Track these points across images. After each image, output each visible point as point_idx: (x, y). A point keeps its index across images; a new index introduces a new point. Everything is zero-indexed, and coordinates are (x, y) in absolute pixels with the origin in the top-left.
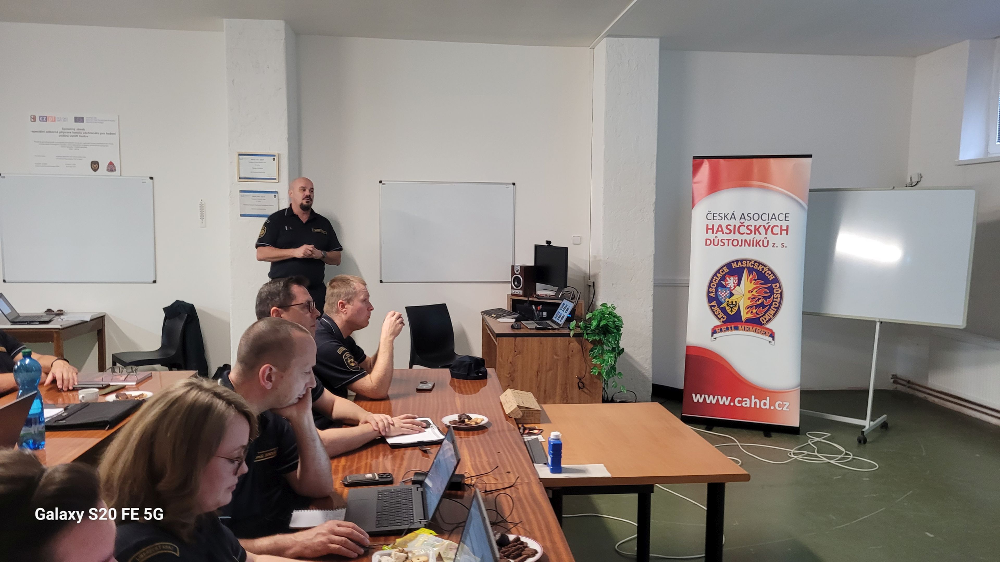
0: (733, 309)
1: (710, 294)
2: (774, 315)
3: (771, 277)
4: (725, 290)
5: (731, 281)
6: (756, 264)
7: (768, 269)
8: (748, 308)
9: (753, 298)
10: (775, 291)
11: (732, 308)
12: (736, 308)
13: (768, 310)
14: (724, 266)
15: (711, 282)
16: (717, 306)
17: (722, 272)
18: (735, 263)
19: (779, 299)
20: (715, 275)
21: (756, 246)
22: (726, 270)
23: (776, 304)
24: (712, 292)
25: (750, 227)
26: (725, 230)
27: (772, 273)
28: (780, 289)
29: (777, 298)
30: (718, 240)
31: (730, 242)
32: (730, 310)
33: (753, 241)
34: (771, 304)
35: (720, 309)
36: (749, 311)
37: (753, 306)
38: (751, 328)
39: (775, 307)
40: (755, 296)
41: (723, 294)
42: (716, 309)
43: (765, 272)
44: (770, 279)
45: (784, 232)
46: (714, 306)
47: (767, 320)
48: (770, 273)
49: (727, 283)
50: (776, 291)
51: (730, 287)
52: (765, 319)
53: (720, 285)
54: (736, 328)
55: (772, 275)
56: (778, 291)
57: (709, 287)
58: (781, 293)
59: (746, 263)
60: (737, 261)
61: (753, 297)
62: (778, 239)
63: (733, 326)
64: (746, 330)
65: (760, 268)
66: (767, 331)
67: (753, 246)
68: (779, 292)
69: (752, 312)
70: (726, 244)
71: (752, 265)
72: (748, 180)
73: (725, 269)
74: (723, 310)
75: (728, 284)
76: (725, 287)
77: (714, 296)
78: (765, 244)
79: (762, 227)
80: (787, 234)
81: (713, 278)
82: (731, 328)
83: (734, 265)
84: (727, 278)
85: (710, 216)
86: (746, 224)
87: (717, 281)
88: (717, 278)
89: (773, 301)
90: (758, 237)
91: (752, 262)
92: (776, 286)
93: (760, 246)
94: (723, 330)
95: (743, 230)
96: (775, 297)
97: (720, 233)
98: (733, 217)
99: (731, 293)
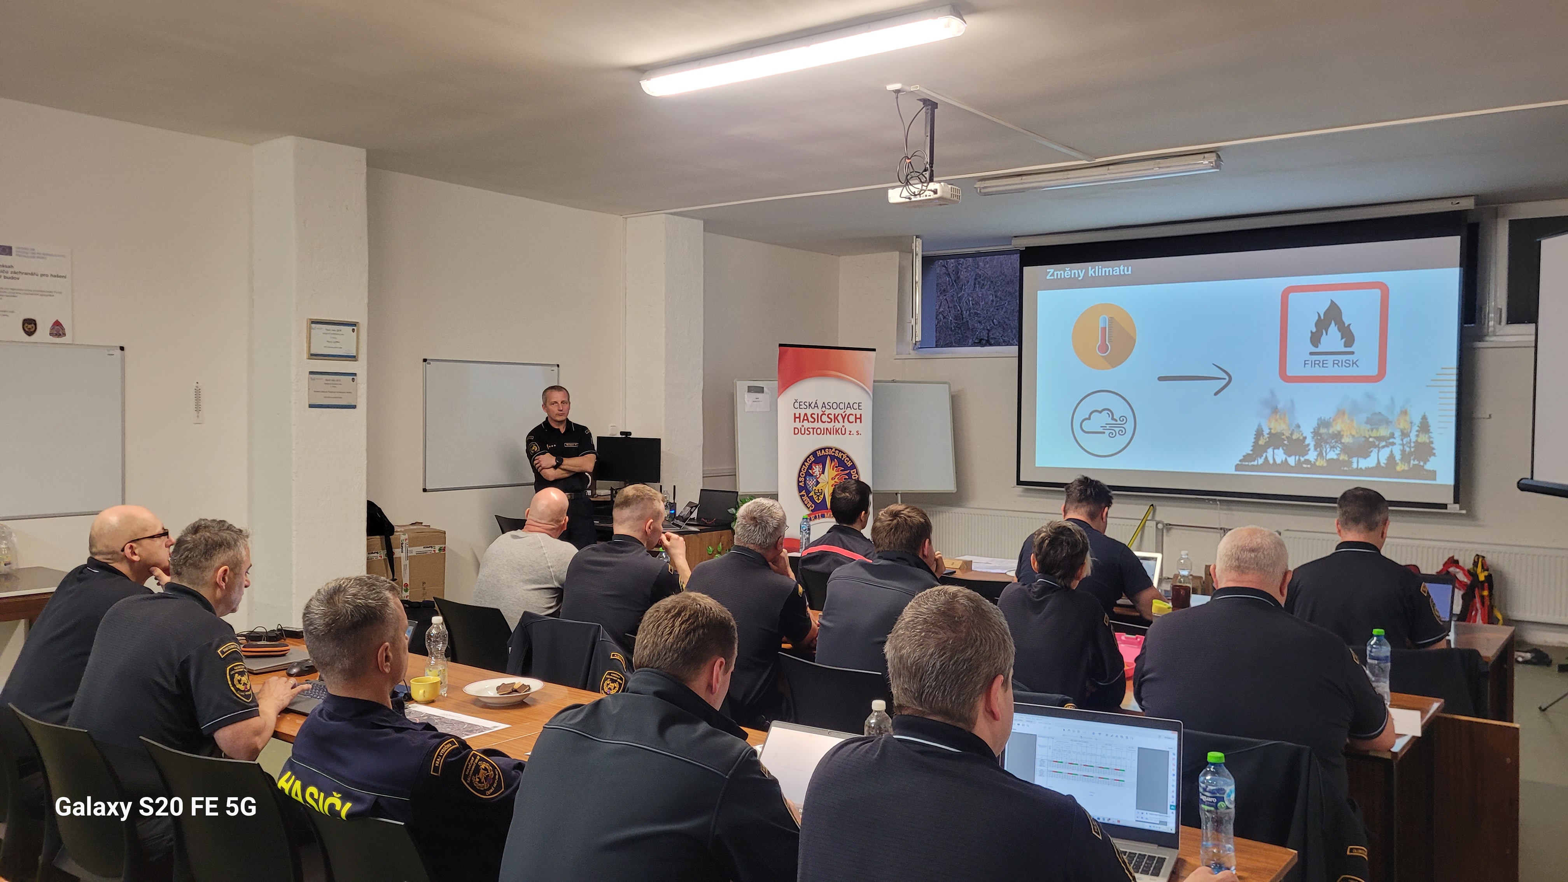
0: (820, 498)
1: (800, 484)
3: (849, 464)
4: (813, 479)
5: (817, 469)
6: (837, 452)
7: (846, 455)
9: (836, 485)
10: (853, 477)
11: (818, 496)
12: (822, 496)
14: (809, 455)
15: (800, 471)
16: (806, 496)
17: (809, 461)
18: (819, 451)
20: (803, 464)
21: (836, 434)
22: (813, 459)
24: (801, 482)
25: (830, 416)
26: (811, 419)
27: (850, 459)
28: (857, 474)
30: (805, 428)
31: (815, 430)
32: (817, 498)
33: (833, 429)
35: (809, 498)
40: (837, 482)
41: (811, 483)
42: (805, 498)
43: (845, 459)
44: (849, 466)
45: (858, 420)
46: (804, 496)
48: (848, 460)
49: (814, 471)
51: (816, 476)
53: (808, 474)
54: (823, 516)
55: (850, 461)
56: (855, 477)
57: (799, 476)
59: (829, 451)
60: (821, 450)
62: (854, 427)
63: (820, 515)
65: (840, 455)
67: (833, 434)
70: (812, 432)
71: (833, 452)
72: (827, 370)
73: (811, 457)
74: (811, 498)
75: (814, 473)
76: (812, 475)
77: (803, 486)
78: (843, 433)
79: (840, 415)
80: (861, 422)
81: (802, 467)
83: (819, 453)
84: (814, 467)
85: (797, 405)
86: (827, 413)
87: (806, 470)
88: (805, 467)
90: (838, 425)
91: (834, 450)
92: (853, 472)
93: (839, 434)
94: (812, 519)
95: (825, 418)
97: (806, 422)
98: (816, 406)
99: (817, 481)
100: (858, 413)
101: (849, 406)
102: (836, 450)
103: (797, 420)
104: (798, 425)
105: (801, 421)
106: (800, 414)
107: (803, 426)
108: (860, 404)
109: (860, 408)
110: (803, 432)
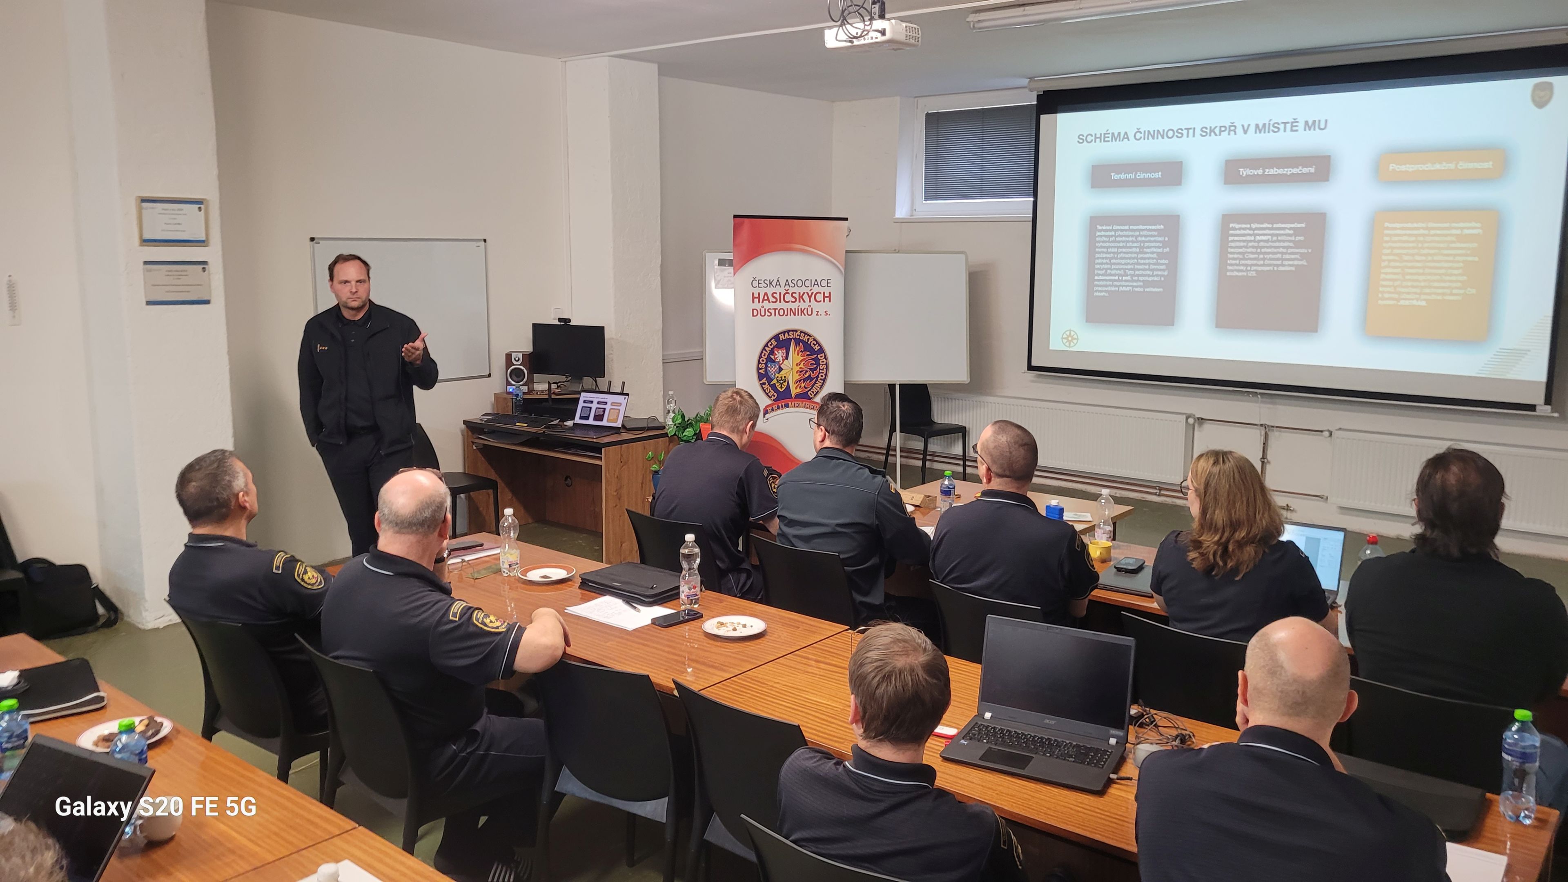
0: (783, 386)
1: (760, 371)
2: (822, 387)
3: (817, 348)
4: (775, 365)
5: (779, 355)
6: (802, 334)
7: (813, 339)
8: (797, 383)
9: (801, 372)
10: (821, 363)
12: (786, 384)
13: (815, 383)
14: (771, 339)
15: (760, 357)
16: (767, 384)
17: (771, 345)
18: (782, 334)
19: (825, 370)
20: (764, 349)
21: (801, 315)
22: (775, 343)
23: (822, 376)
24: (762, 369)
25: (794, 295)
26: (772, 299)
27: (817, 343)
28: (826, 359)
29: (823, 369)
30: (765, 309)
31: (777, 311)
32: (780, 386)
33: (798, 309)
34: (818, 377)
35: (770, 386)
36: (798, 385)
37: (801, 380)
38: (801, 404)
39: (821, 379)
40: (803, 368)
41: (772, 369)
42: (766, 386)
43: (811, 342)
44: (816, 350)
45: (827, 299)
46: (764, 384)
47: (815, 393)
48: (815, 343)
49: (776, 356)
51: (779, 362)
52: (813, 392)
53: (770, 360)
54: (787, 406)
55: (817, 345)
56: (823, 362)
57: (759, 363)
58: (826, 364)
59: (793, 334)
60: (784, 333)
61: (801, 370)
62: (821, 307)
63: (783, 404)
64: (796, 406)
65: (806, 339)
67: (798, 315)
68: (825, 363)
69: (800, 387)
70: (773, 314)
71: (798, 335)
72: (790, 243)
73: (773, 341)
74: (773, 387)
75: (776, 358)
76: (774, 362)
77: (764, 373)
78: (810, 313)
79: (806, 294)
80: (830, 301)
81: (762, 352)
82: (782, 405)
83: (782, 337)
84: (776, 352)
85: (755, 284)
87: (766, 355)
88: (766, 352)
89: (819, 373)
90: (803, 305)
91: (798, 333)
92: (821, 357)
93: (805, 315)
94: (774, 409)
95: (788, 297)
96: (821, 368)
97: (766, 302)
98: (778, 284)
99: (780, 367)
100: (827, 291)
101: (816, 283)
102: (801, 332)
103: (756, 300)
104: (757, 306)
105: (761, 301)
106: (759, 294)
107: (763, 307)
108: (829, 281)
109: (829, 285)
110: (763, 314)
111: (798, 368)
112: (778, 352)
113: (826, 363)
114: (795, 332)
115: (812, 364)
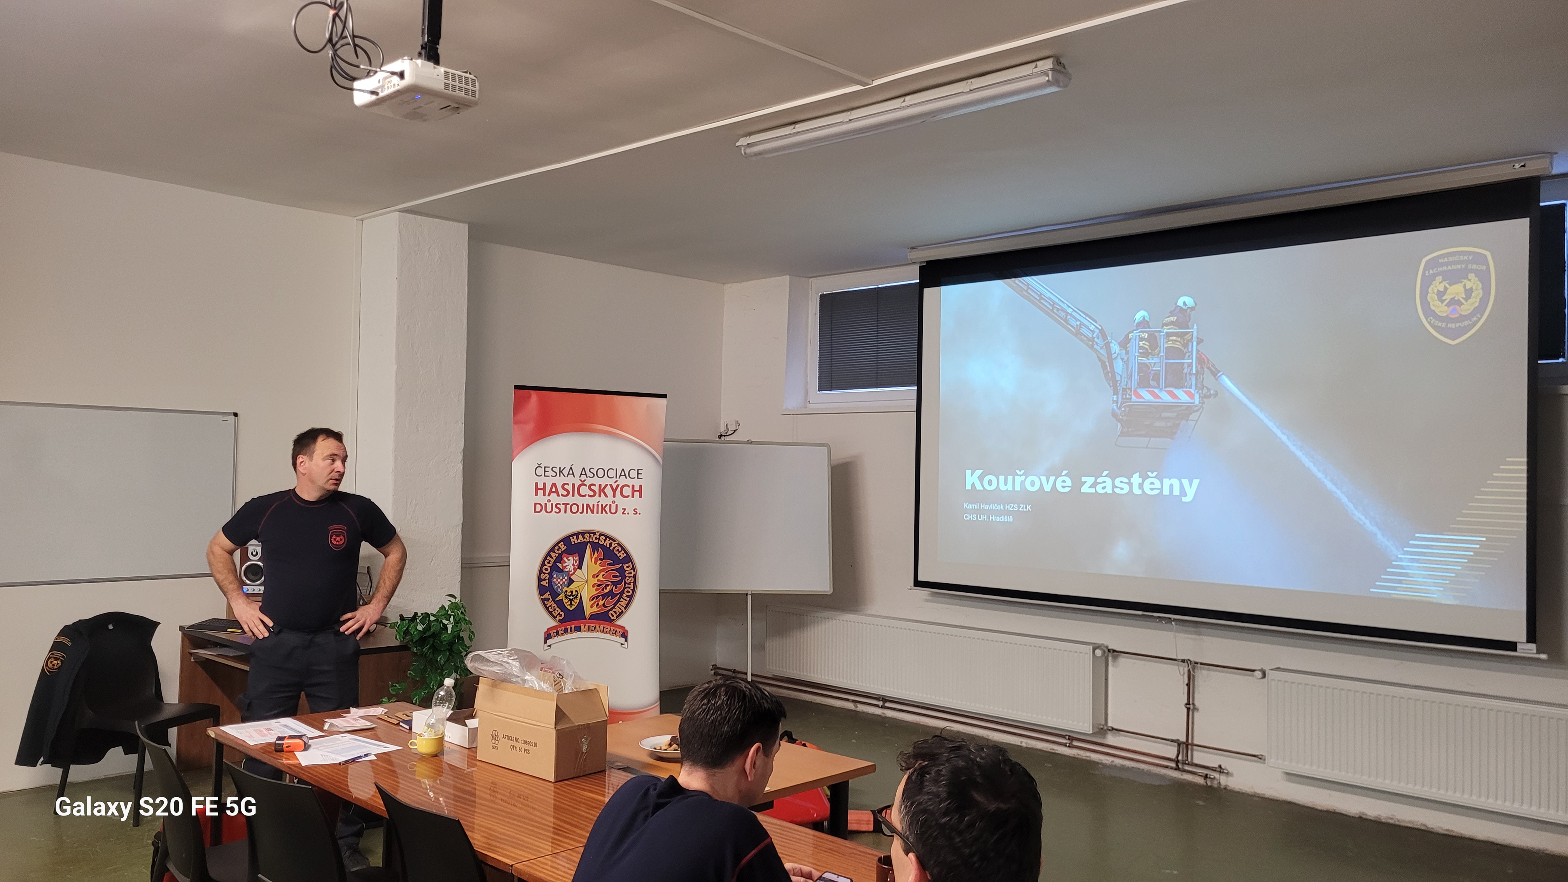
0: (573, 602)
1: (541, 583)
2: (627, 606)
3: (622, 555)
4: (562, 576)
5: (570, 563)
6: (602, 538)
7: (618, 544)
8: (593, 600)
9: (600, 585)
10: (627, 575)
11: (571, 600)
12: (577, 601)
13: (619, 600)
14: (560, 542)
15: (543, 564)
16: (551, 599)
17: (558, 550)
18: (575, 537)
19: (632, 584)
20: (548, 554)
21: (602, 513)
22: (563, 547)
23: (628, 592)
24: (545, 579)
25: (592, 487)
26: (561, 491)
27: (623, 549)
28: (634, 571)
29: (629, 583)
30: (552, 504)
31: (568, 507)
32: (569, 603)
33: (598, 505)
34: (623, 592)
35: (555, 603)
36: (595, 602)
37: (599, 596)
38: (597, 627)
39: (627, 596)
40: (602, 581)
41: (559, 581)
42: (549, 603)
43: (614, 548)
44: (621, 558)
45: (637, 494)
46: (548, 599)
47: (618, 613)
48: (620, 550)
49: (565, 565)
50: (629, 573)
51: (569, 571)
52: (615, 613)
53: (555, 569)
54: (578, 629)
55: (623, 552)
56: (631, 573)
57: (541, 572)
58: (634, 577)
59: (590, 537)
60: (577, 534)
61: (600, 583)
62: (629, 504)
63: (573, 626)
64: (590, 630)
65: (608, 542)
66: (619, 630)
67: (597, 513)
68: (632, 575)
70: (563, 510)
71: (596, 538)
72: (589, 422)
73: (562, 545)
74: (560, 604)
76: (562, 571)
77: (547, 585)
78: (613, 511)
79: (609, 486)
80: (641, 497)
81: (545, 559)
82: (571, 628)
83: (574, 540)
84: (565, 559)
85: (540, 471)
86: (588, 483)
87: (551, 563)
88: (551, 559)
90: (603, 501)
91: (597, 535)
92: (628, 567)
93: (607, 513)
94: (560, 632)
95: (584, 490)
96: (628, 581)
97: (554, 495)
98: (571, 472)
99: (570, 578)
100: (637, 484)
101: (623, 473)
102: (601, 535)
103: (540, 492)
104: (541, 499)
105: (547, 494)
106: (544, 484)
107: (549, 501)
108: (640, 472)
109: (640, 476)
110: (549, 510)
111: (595, 581)
112: (567, 559)
113: (635, 575)
114: (592, 535)
115: (615, 576)
